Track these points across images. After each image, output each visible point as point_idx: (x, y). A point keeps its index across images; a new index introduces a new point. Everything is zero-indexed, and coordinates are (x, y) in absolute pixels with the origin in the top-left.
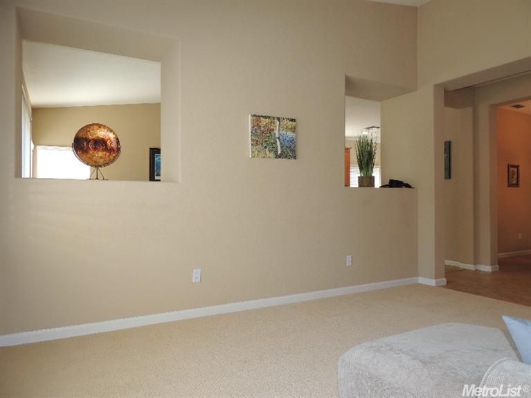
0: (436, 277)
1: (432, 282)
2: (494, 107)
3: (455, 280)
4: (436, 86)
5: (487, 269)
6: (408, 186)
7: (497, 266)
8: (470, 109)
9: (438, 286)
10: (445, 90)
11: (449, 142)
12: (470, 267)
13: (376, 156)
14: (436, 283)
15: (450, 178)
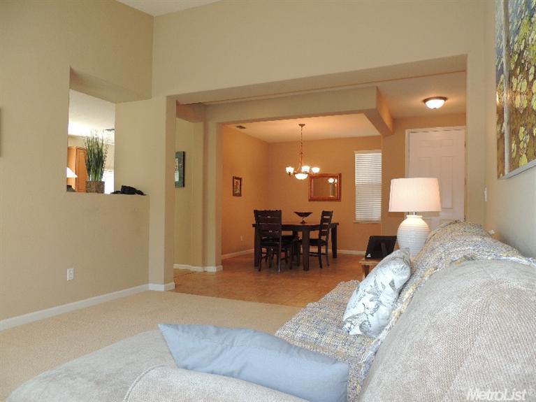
0: (165, 282)
1: (161, 288)
2: (222, 125)
3: (184, 283)
4: (169, 98)
5: (212, 269)
6: (141, 193)
7: (221, 266)
8: (201, 124)
9: (167, 291)
10: (177, 102)
11: (184, 152)
12: (199, 269)
13: (107, 159)
14: (165, 288)
15: (184, 186)
